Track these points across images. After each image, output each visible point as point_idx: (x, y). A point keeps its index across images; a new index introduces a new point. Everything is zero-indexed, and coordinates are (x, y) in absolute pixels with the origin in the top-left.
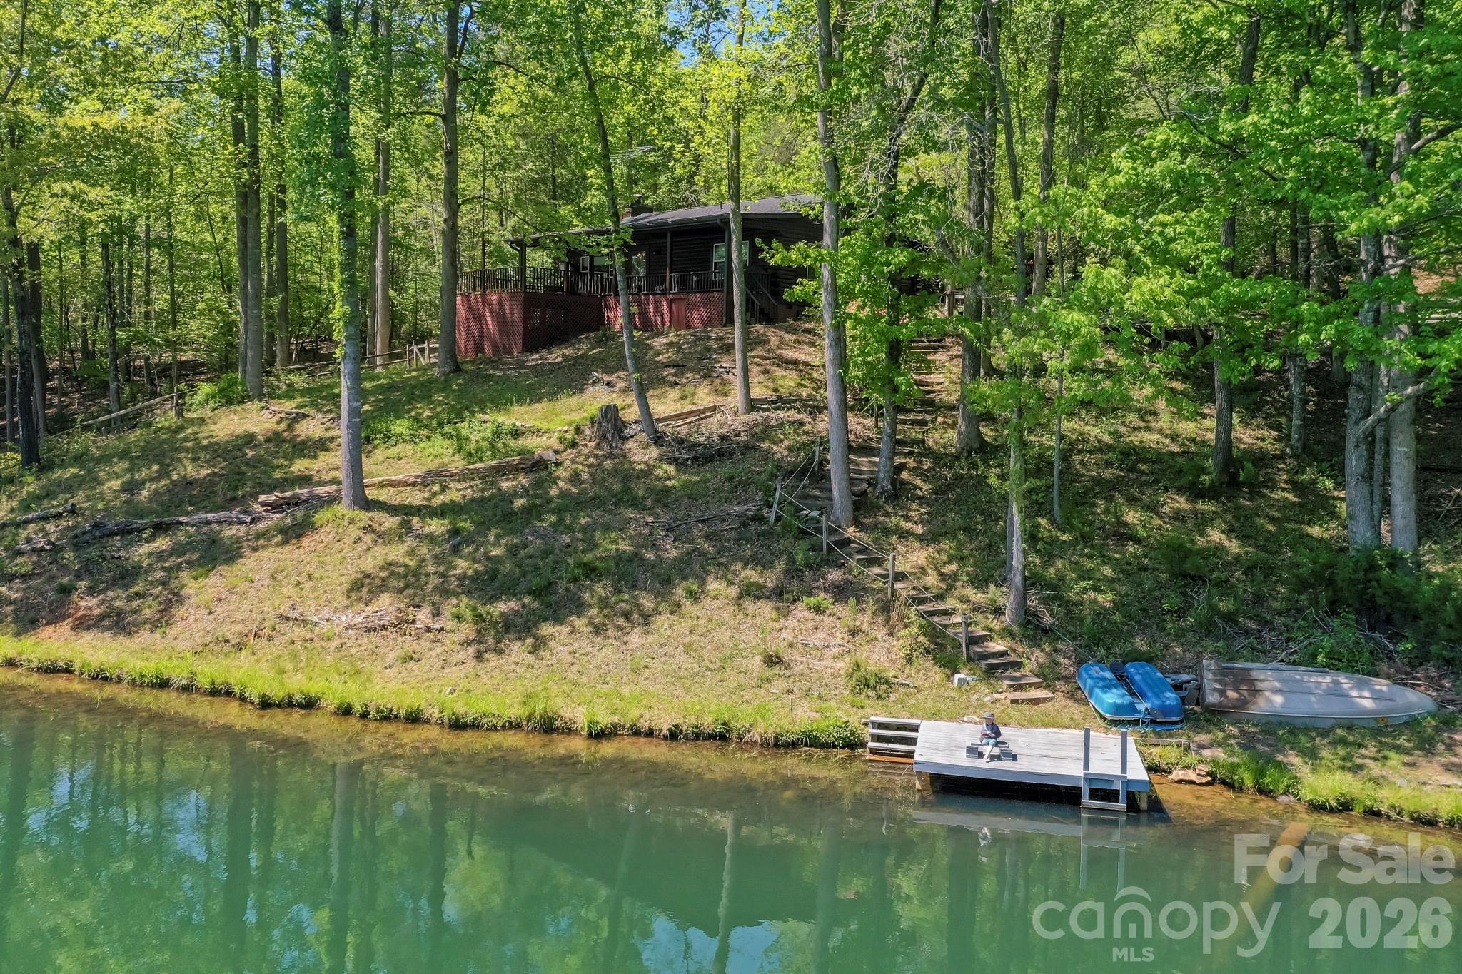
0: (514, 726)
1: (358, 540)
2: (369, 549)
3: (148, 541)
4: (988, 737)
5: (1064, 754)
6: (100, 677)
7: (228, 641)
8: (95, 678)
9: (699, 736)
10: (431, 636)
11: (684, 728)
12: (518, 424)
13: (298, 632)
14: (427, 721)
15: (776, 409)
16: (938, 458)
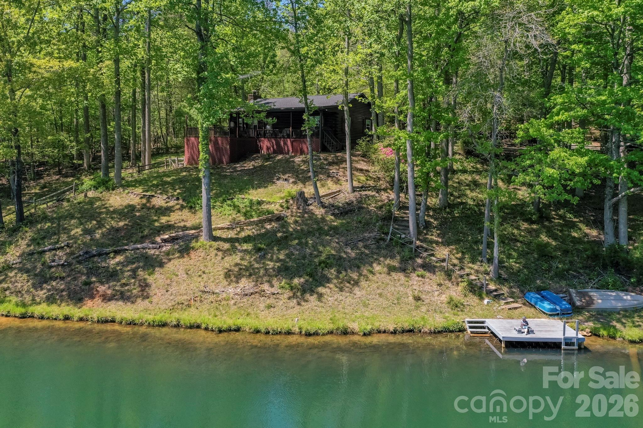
0: (331, 333)
1: (216, 255)
2: (223, 258)
3: (113, 258)
4: (525, 325)
5: (549, 329)
6: (132, 323)
7: (183, 304)
8: (130, 324)
9: (403, 331)
10: (274, 296)
11: (398, 328)
12: (259, 200)
13: (212, 298)
14: (294, 334)
15: (364, 191)
16: (434, 210)
